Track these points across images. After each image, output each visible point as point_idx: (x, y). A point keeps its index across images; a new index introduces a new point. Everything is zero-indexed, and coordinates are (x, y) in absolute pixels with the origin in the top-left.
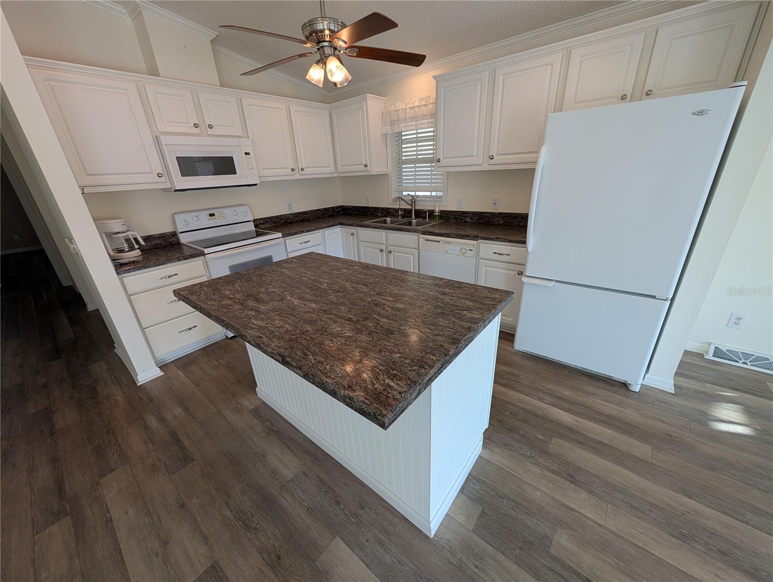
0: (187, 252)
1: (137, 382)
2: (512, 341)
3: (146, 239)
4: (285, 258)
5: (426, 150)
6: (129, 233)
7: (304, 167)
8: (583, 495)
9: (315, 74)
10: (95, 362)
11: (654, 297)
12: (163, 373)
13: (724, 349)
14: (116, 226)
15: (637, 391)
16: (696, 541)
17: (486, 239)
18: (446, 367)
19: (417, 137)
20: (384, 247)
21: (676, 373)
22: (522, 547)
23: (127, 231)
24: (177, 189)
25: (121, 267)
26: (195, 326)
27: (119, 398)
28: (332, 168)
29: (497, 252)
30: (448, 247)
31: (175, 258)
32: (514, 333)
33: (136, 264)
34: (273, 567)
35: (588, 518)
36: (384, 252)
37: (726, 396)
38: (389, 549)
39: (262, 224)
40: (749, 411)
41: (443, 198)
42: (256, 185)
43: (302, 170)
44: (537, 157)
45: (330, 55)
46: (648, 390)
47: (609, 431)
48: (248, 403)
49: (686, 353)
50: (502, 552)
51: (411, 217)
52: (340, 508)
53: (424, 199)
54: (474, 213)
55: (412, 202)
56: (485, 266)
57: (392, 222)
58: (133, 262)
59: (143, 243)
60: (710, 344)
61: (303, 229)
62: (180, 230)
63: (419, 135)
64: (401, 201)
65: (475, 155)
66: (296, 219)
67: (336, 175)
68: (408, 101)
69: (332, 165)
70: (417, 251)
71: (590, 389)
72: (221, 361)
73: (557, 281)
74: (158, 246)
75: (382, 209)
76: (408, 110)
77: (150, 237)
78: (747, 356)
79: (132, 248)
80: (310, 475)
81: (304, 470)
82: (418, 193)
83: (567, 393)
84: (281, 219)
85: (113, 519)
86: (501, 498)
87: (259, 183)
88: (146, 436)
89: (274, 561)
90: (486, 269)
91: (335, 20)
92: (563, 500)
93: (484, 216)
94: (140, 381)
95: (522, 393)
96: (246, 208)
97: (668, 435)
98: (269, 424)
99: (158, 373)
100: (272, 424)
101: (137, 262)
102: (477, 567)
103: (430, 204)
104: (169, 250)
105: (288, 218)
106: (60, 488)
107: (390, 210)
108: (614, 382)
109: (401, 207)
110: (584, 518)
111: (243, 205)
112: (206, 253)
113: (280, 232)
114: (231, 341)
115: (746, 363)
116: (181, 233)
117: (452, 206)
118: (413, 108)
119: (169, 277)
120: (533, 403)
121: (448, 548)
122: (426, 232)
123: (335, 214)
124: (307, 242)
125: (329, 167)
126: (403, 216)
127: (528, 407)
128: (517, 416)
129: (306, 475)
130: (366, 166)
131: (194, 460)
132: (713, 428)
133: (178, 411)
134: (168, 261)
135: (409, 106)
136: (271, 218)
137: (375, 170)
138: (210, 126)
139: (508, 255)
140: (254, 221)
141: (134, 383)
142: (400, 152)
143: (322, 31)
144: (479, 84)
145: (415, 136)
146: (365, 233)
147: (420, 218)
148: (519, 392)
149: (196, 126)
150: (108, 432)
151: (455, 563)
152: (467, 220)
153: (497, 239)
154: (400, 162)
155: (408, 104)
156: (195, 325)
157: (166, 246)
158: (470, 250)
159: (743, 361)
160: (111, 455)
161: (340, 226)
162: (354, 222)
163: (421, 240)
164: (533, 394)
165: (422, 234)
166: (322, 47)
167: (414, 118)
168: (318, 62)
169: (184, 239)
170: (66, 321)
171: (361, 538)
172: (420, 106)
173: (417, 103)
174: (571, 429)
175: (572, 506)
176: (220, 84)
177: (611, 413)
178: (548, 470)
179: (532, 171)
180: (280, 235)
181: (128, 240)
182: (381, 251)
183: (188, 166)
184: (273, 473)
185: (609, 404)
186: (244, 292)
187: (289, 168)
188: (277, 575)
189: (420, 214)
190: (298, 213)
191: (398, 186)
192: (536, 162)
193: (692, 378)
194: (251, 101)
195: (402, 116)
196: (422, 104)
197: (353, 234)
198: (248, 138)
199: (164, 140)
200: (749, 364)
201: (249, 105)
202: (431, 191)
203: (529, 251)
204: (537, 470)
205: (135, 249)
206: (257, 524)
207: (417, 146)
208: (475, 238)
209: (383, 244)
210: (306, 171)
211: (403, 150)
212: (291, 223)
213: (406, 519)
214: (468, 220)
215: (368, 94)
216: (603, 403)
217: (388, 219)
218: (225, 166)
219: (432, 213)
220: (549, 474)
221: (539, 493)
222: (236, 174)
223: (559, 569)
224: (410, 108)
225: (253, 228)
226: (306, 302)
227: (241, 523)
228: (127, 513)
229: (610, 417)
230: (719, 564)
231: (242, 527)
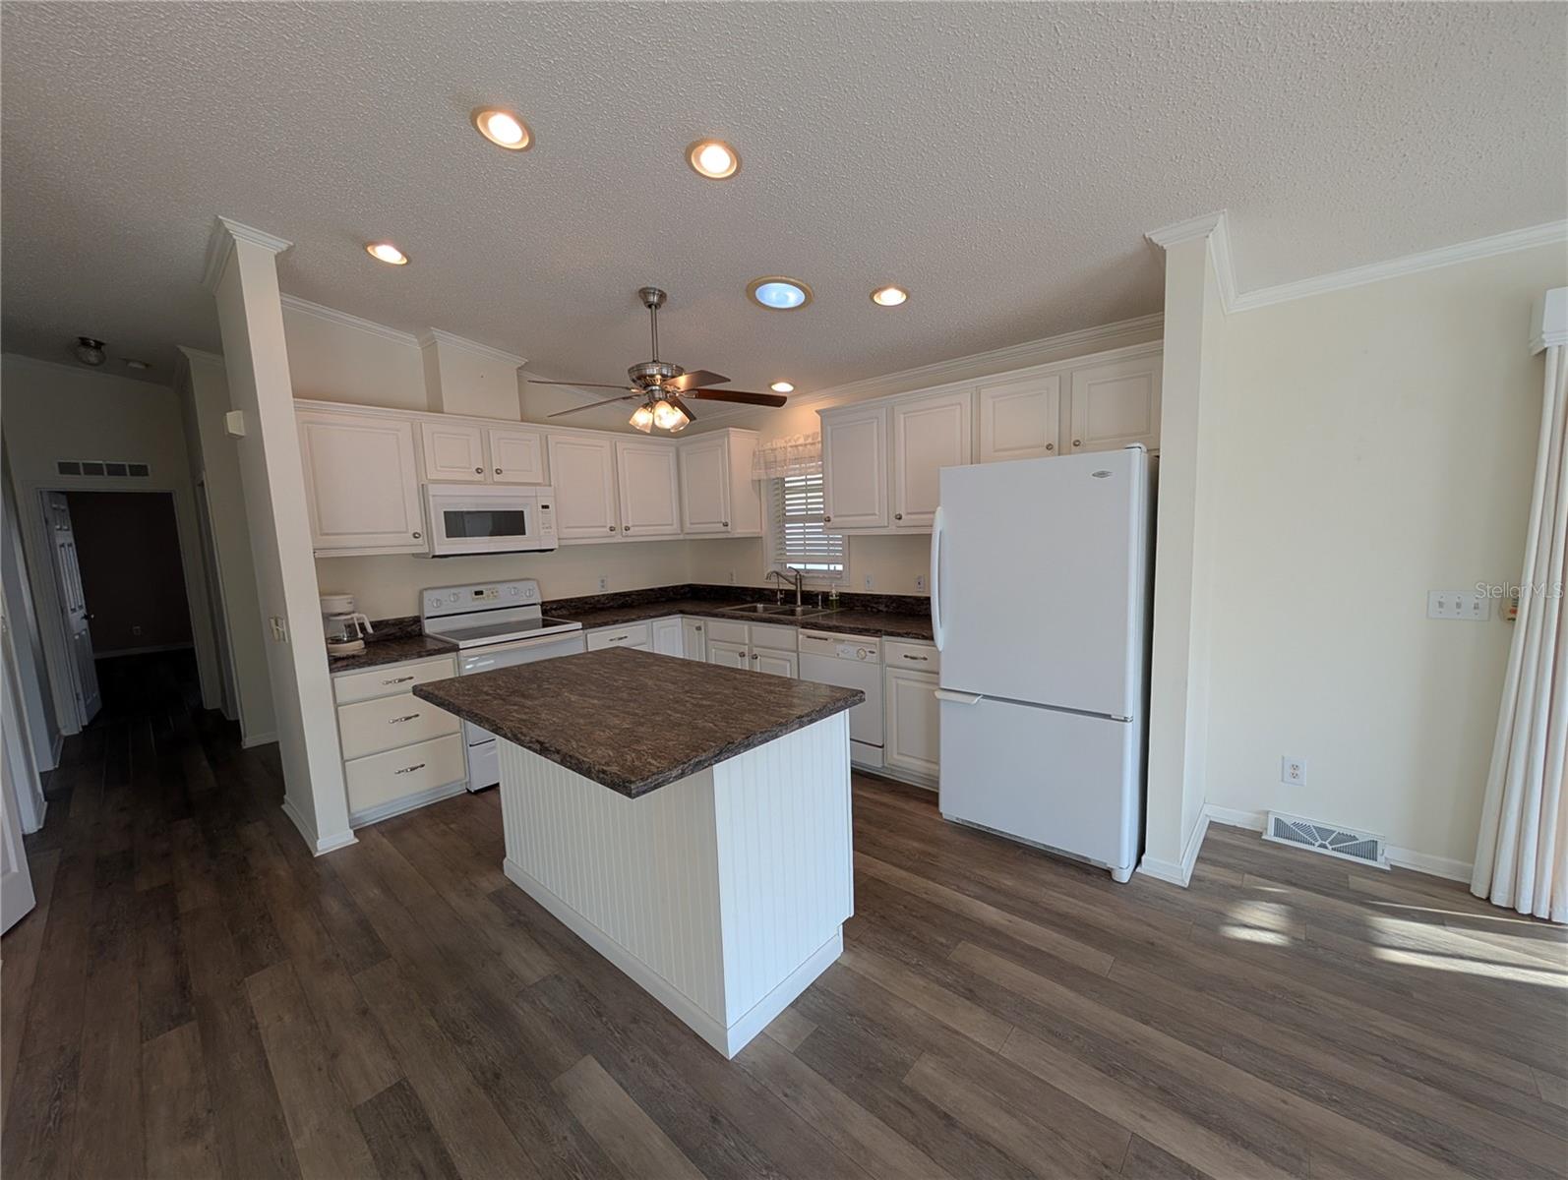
0: (430, 645)
1: (313, 852)
2: (937, 804)
3: (374, 625)
4: (582, 650)
5: (816, 501)
6: (353, 615)
7: (629, 525)
8: (980, 1015)
9: (642, 418)
10: (249, 822)
11: (1108, 717)
12: (357, 841)
13: (1289, 822)
14: (340, 604)
15: (1126, 881)
16: (1128, 1074)
17: (891, 634)
18: (729, 758)
19: (806, 485)
20: (746, 649)
21: (1198, 858)
22: (861, 1075)
23: (354, 612)
24: (437, 554)
25: (337, 663)
26: (423, 766)
27: (282, 873)
28: (676, 527)
29: (909, 655)
30: (840, 647)
31: (414, 652)
32: (935, 790)
33: (357, 659)
34: (486, 1088)
35: (975, 1043)
36: (747, 658)
37: (1270, 892)
38: (663, 1071)
39: (555, 609)
40: (1297, 914)
41: (844, 574)
42: (552, 550)
43: (627, 529)
44: (933, 519)
45: (660, 399)
46: (1145, 882)
47: (1055, 935)
48: (487, 883)
49: (1213, 825)
50: (830, 1080)
51: (795, 603)
52: (601, 1020)
53: (816, 575)
54: (890, 597)
55: (796, 579)
56: (896, 677)
57: (765, 609)
58: (353, 657)
59: (370, 630)
60: (1267, 813)
61: (616, 618)
62: (427, 615)
63: (809, 483)
64: (781, 579)
65: (877, 513)
66: (611, 604)
67: (681, 537)
68: (788, 438)
69: (675, 521)
70: (795, 654)
71: (1050, 877)
72: (452, 826)
73: (985, 697)
74: (390, 637)
75: (753, 589)
76: (789, 449)
77: (381, 622)
78: (1324, 833)
79: (353, 638)
80: (565, 978)
81: (556, 973)
82: (809, 567)
83: (1008, 882)
84: (586, 603)
85: (260, 1026)
86: (851, 1015)
87: (557, 547)
88: (320, 925)
89: (490, 1080)
90: (897, 685)
91: (669, 365)
92: (947, 1021)
93: (907, 603)
94: (319, 849)
95: (933, 880)
96: (532, 585)
97: (1148, 942)
98: (515, 912)
99: (348, 838)
100: (519, 912)
101: (359, 656)
102: (786, 1095)
103: (824, 582)
104: (405, 643)
105: (598, 601)
106: (183, 986)
107: (766, 592)
108: (1091, 869)
109: (781, 588)
110: (969, 1043)
111: (528, 579)
112: (461, 647)
113: (578, 621)
114: (474, 797)
115: (1325, 847)
116: (428, 618)
117: (858, 587)
118: (796, 446)
119: (401, 681)
120: (947, 894)
121: (751, 1073)
122: (807, 624)
123: (679, 597)
124: (621, 639)
125: (672, 525)
126: (784, 601)
127: (936, 900)
128: (914, 910)
129: (560, 979)
130: (726, 525)
131: (390, 956)
132: (1226, 935)
133: (375, 892)
134: (404, 656)
135: (790, 444)
136: (571, 600)
137: (740, 531)
138: (499, 472)
139: (925, 659)
140: (543, 604)
141: (310, 854)
142: (782, 503)
143: (652, 376)
144: (875, 424)
145: (804, 483)
146: (717, 626)
147: (810, 604)
148: (929, 878)
149: (479, 471)
150: (263, 917)
151: (755, 1090)
152: (880, 608)
153: (907, 635)
154: (781, 519)
155: (790, 441)
156: (422, 763)
157: (401, 638)
158: (870, 652)
159: (1320, 842)
160: (265, 948)
161: (681, 615)
162: (702, 610)
163: (800, 637)
164: (951, 881)
165: (802, 627)
166: (652, 390)
167: (797, 460)
168: (645, 406)
169: (430, 627)
170: (205, 763)
171: (625, 1057)
172: (806, 445)
173: (801, 441)
174: (994, 931)
175: (957, 1028)
176: (522, 417)
177: (1070, 911)
178: (938, 981)
179: (929, 536)
180: (579, 625)
181: (350, 627)
182: (742, 655)
183: (458, 523)
184: (509, 975)
185: (1071, 900)
186: (509, 688)
187: (605, 527)
188: (492, 1097)
189: (809, 598)
190: (616, 594)
191: (778, 555)
192: (931, 526)
193: (1226, 866)
194: (560, 437)
195: (780, 457)
196: (807, 442)
197: (699, 629)
198: (550, 485)
199: (432, 490)
200: (1330, 847)
201: (557, 443)
202: (829, 564)
203: (940, 649)
204: (920, 982)
205: (358, 639)
206: (474, 1037)
207: (807, 498)
208: (877, 633)
209: (745, 644)
210: (632, 529)
211: (787, 502)
212: (602, 609)
213: (697, 1036)
214: (882, 608)
215: (731, 429)
216: (1063, 896)
217: (760, 606)
218: (510, 523)
219: (826, 596)
220: (937, 988)
221: (912, 1011)
222: (524, 533)
223: (908, 1101)
224: (791, 447)
225: (540, 615)
226: (586, 699)
227: (449, 1035)
228: (280, 1019)
229: (1064, 916)
230: (1153, 1104)
231: (450, 1040)
